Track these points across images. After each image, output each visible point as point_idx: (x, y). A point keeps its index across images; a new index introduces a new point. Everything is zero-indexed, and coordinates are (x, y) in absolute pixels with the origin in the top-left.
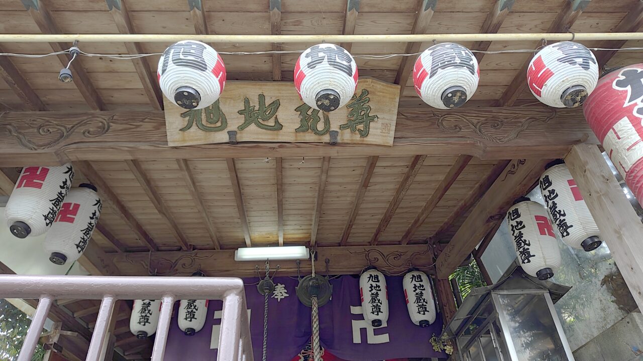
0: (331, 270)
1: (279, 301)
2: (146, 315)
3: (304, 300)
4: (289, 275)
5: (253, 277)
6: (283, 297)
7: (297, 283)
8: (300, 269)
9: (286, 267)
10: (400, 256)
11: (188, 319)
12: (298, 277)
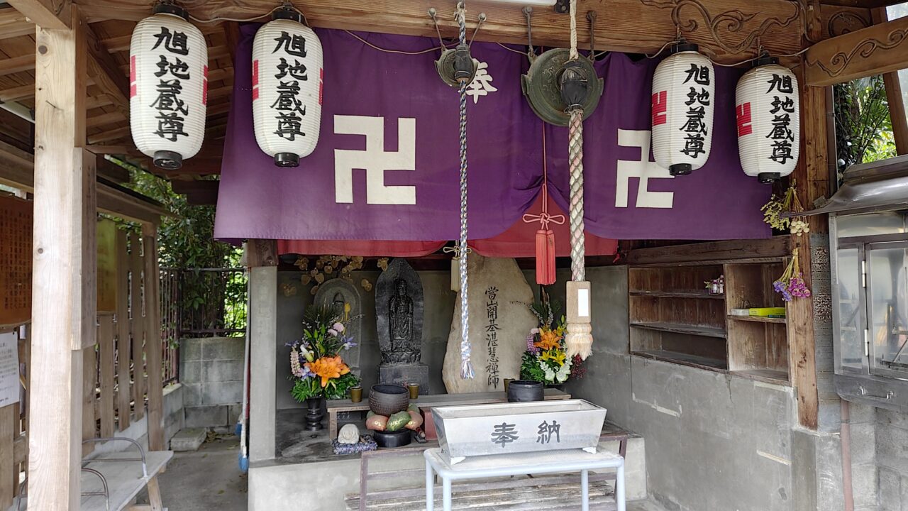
0: (598, 39)
1: (476, 101)
2: (174, 115)
3: (545, 108)
4: (499, 41)
5: (419, 35)
6: (484, 93)
7: (525, 66)
8: (533, 30)
9: (501, 21)
10: (741, 21)
11: (285, 135)
12: (527, 47)
